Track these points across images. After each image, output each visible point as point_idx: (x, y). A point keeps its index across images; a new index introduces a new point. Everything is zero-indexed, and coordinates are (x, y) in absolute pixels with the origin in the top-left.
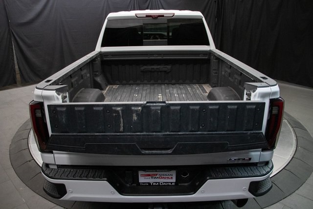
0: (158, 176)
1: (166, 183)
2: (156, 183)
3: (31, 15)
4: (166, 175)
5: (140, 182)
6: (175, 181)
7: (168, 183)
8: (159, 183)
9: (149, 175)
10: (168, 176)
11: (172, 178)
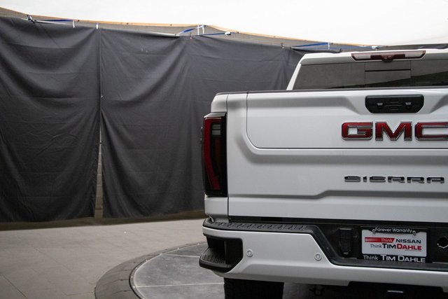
0: (395, 243)
1: (409, 257)
2: (392, 256)
3: (140, 89)
4: (409, 241)
5: (363, 252)
6: (425, 255)
7: (413, 257)
8: (397, 257)
9: (379, 240)
10: (413, 244)
11: (419, 248)
